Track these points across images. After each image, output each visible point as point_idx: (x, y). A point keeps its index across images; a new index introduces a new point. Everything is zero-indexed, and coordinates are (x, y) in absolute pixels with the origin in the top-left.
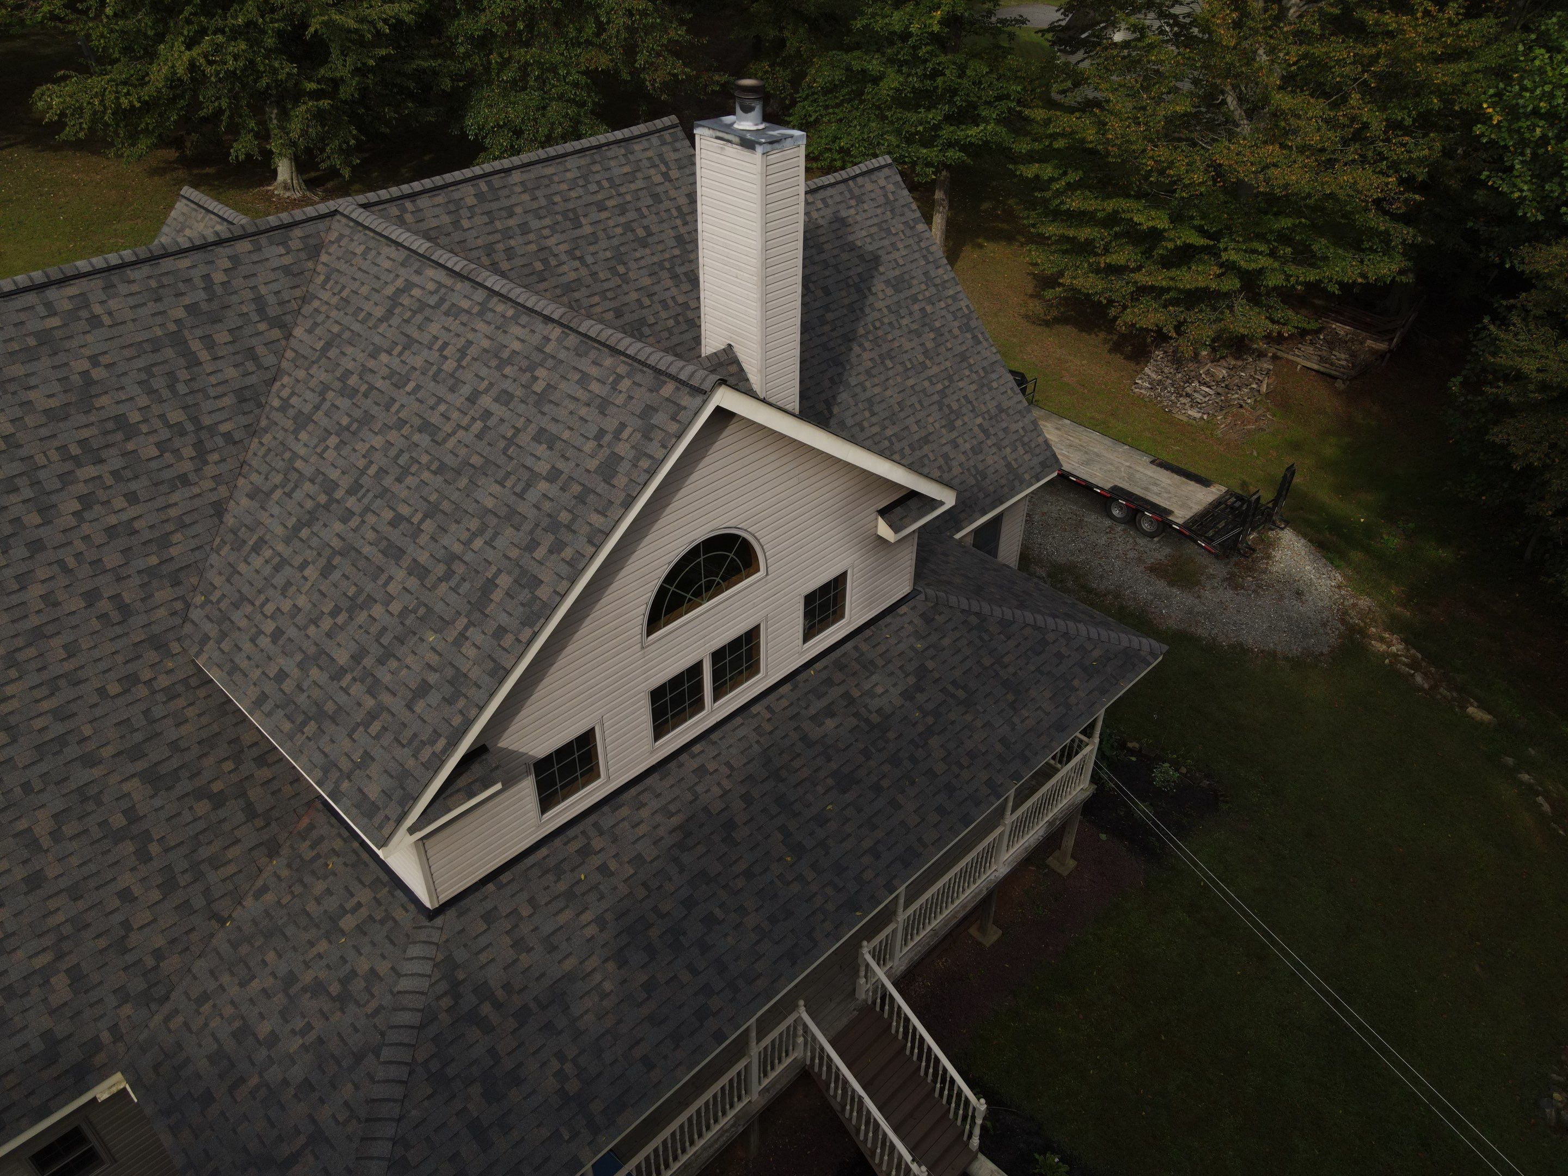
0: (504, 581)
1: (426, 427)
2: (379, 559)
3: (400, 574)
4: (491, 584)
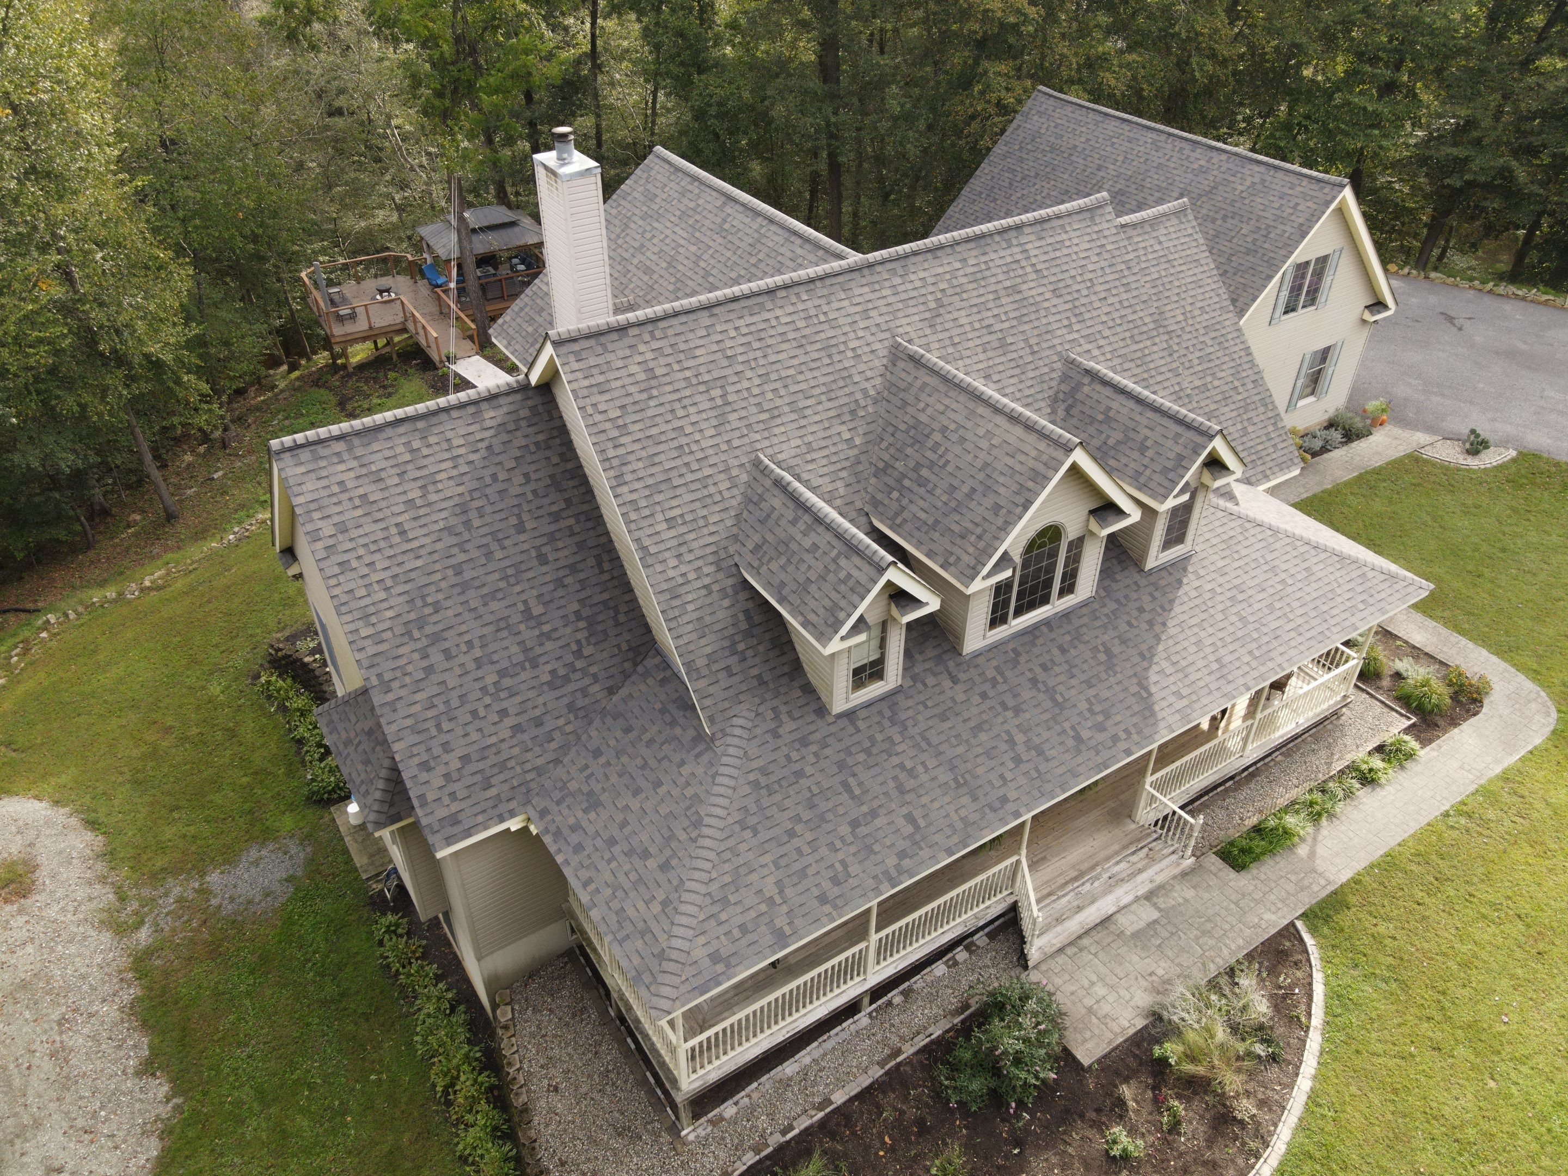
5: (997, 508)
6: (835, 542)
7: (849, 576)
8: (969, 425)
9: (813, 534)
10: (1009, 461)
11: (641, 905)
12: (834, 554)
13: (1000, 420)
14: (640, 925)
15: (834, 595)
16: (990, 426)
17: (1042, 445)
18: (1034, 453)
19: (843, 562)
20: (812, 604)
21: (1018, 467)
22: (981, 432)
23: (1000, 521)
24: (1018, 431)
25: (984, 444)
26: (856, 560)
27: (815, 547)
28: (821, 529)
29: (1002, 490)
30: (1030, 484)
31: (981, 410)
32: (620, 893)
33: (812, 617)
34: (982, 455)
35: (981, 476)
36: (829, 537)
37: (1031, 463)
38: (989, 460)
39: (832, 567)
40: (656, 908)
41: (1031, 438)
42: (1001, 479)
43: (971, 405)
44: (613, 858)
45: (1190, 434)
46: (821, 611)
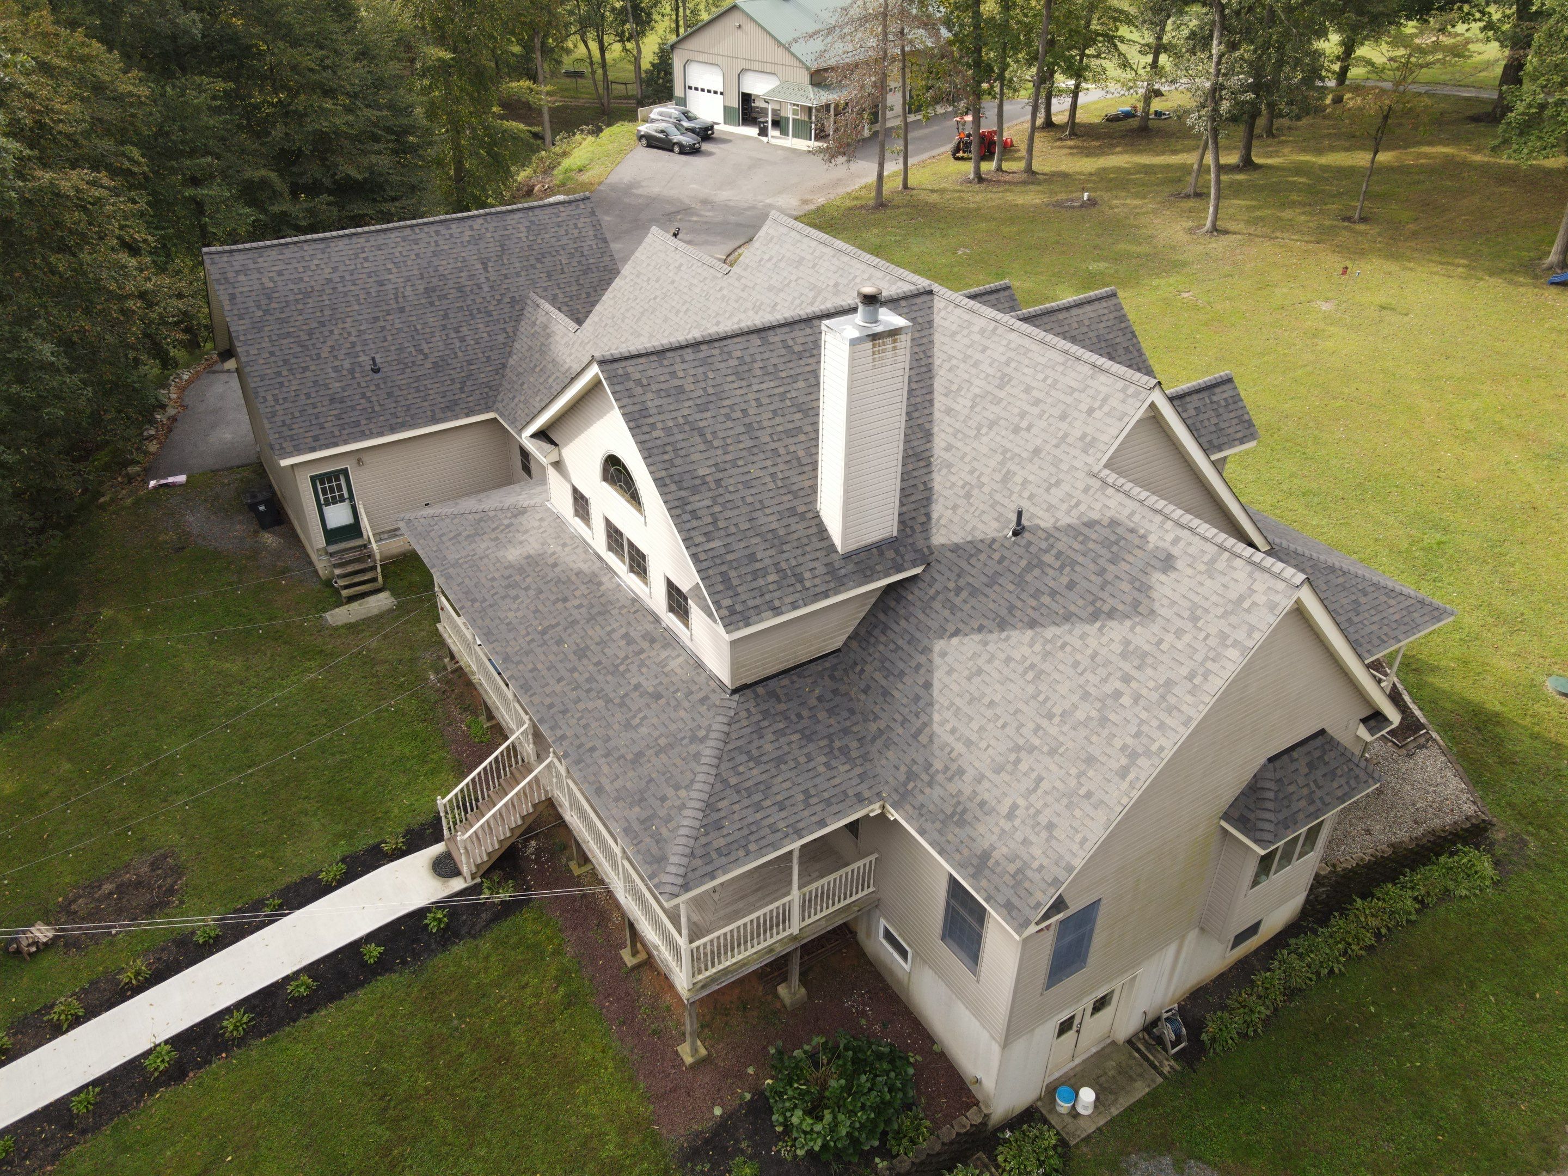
5: (1126, 348)
6: (1200, 396)
7: (1225, 399)
8: (1066, 328)
9: (1188, 406)
10: (1103, 325)
11: (1391, 611)
12: (1207, 400)
13: (1074, 312)
14: (1404, 613)
15: (1233, 415)
16: (1075, 319)
17: (1104, 304)
18: (1106, 311)
19: (1215, 398)
20: (1231, 431)
21: (1109, 324)
22: (1075, 326)
23: (1135, 353)
24: (1088, 308)
25: (1085, 329)
26: (1217, 390)
27: (1196, 408)
28: (1188, 399)
29: (1118, 340)
30: (1123, 325)
31: (1061, 316)
32: (1386, 621)
33: (1239, 435)
34: (1091, 334)
35: (1103, 344)
36: (1195, 397)
37: (1111, 316)
38: (1096, 333)
39: (1215, 406)
40: (1392, 602)
41: (1096, 306)
42: (1111, 336)
43: (1054, 318)
44: (1361, 622)
45: (1002, 294)
46: (1238, 428)
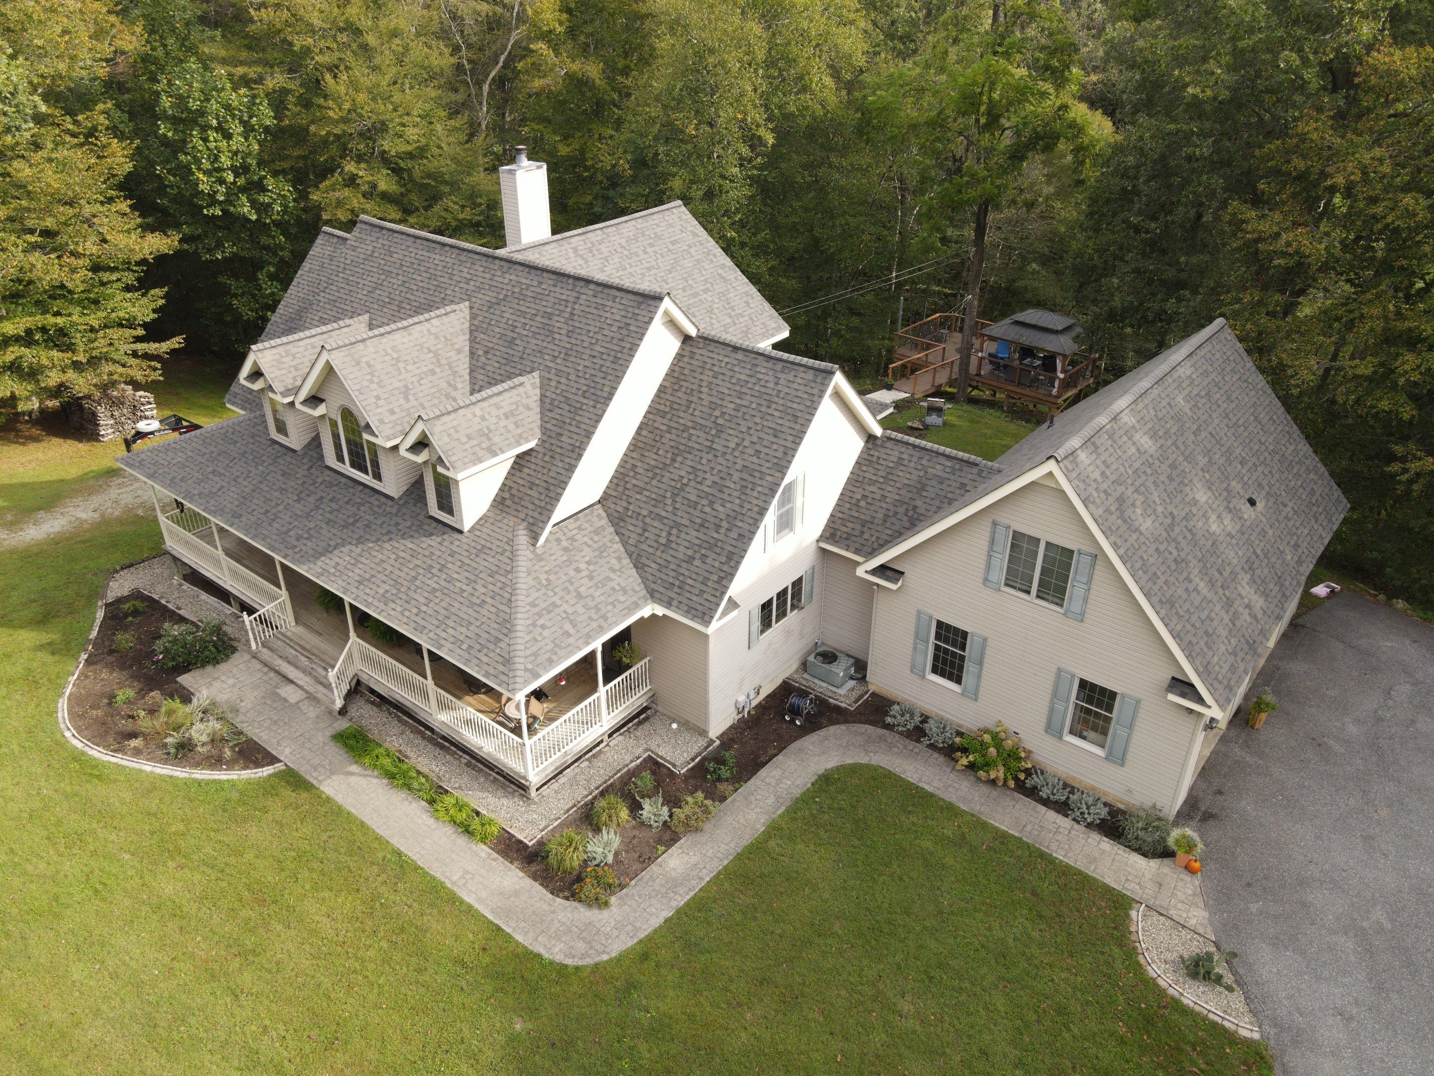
0: (720, 271)
1: (649, 269)
2: (696, 300)
3: (705, 296)
4: (719, 275)
